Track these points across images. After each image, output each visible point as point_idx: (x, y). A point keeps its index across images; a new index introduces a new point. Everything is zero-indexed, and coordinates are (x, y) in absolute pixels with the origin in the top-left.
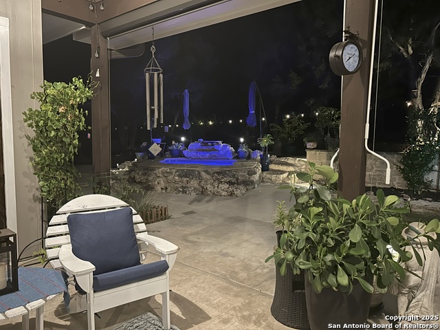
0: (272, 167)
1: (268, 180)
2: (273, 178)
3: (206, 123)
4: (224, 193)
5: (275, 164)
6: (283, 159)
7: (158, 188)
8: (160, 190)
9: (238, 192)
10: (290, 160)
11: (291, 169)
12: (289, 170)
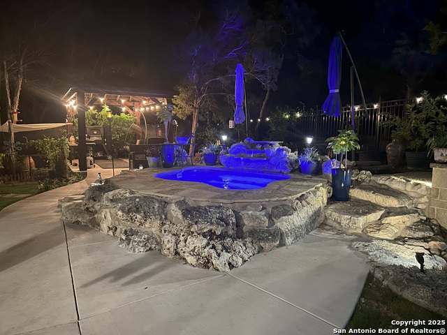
0: (356, 193)
1: (335, 224)
2: (344, 222)
3: (292, 115)
4: (191, 259)
5: (362, 188)
6: (382, 180)
7: (104, 226)
8: (106, 229)
9: (220, 262)
10: (397, 182)
11: (393, 203)
12: (387, 205)
